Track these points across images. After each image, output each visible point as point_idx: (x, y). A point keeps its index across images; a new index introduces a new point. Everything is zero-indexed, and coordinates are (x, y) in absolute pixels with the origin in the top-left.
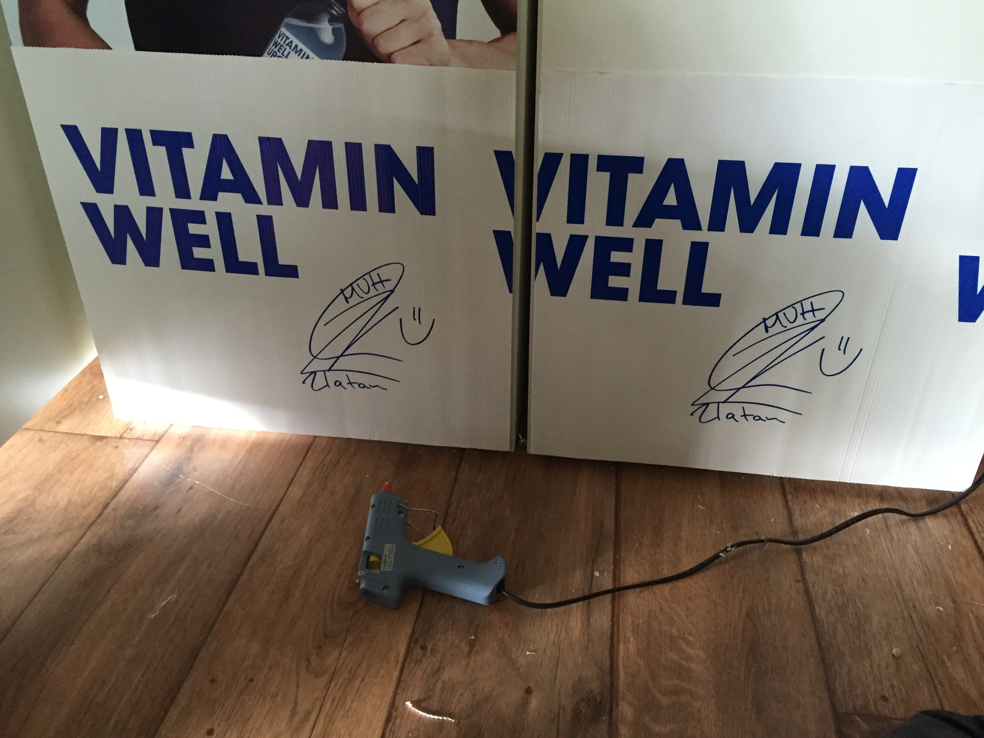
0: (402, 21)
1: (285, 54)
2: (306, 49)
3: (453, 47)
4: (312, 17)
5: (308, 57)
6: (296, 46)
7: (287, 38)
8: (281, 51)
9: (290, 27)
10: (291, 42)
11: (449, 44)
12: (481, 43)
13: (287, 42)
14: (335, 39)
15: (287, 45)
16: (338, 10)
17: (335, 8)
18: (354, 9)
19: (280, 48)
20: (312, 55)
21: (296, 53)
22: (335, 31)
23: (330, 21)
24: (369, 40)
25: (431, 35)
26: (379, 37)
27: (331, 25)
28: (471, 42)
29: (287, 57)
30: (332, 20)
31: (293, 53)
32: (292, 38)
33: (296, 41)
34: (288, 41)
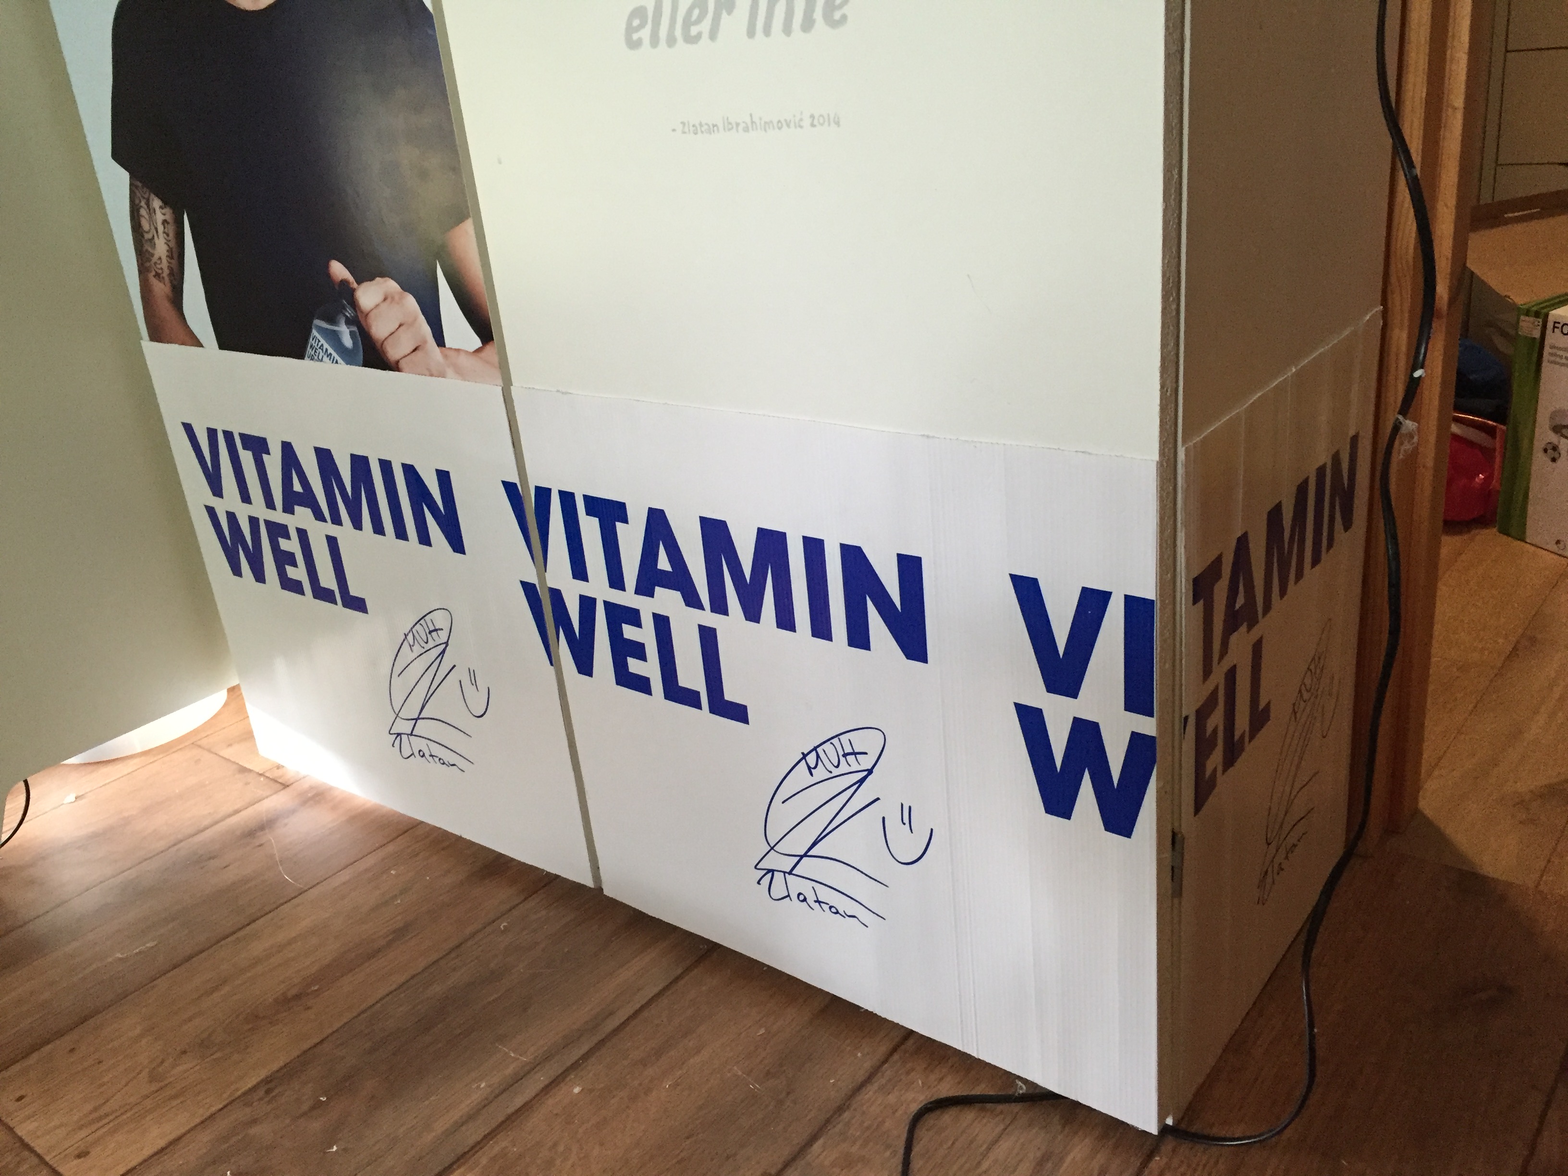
0: (400, 326)
1: (320, 357)
2: (334, 354)
3: (446, 357)
4: (332, 321)
5: (337, 362)
6: (327, 350)
7: (319, 341)
8: (317, 354)
9: (321, 330)
10: (322, 345)
11: (441, 352)
12: (467, 352)
13: (319, 346)
14: (354, 343)
15: (320, 348)
16: (350, 312)
17: (348, 310)
18: (362, 312)
19: (315, 352)
20: (340, 360)
21: (328, 356)
22: (352, 334)
24: (378, 345)
25: (425, 342)
26: (385, 342)
27: (348, 328)
28: (458, 351)
29: (322, 360)
30: (349, 322)
31: (325, 357)
32: (323, 341)
33: (326, 346)
34: (320, 344)
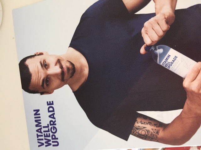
23: (156, 50)
28: (156, 8)
